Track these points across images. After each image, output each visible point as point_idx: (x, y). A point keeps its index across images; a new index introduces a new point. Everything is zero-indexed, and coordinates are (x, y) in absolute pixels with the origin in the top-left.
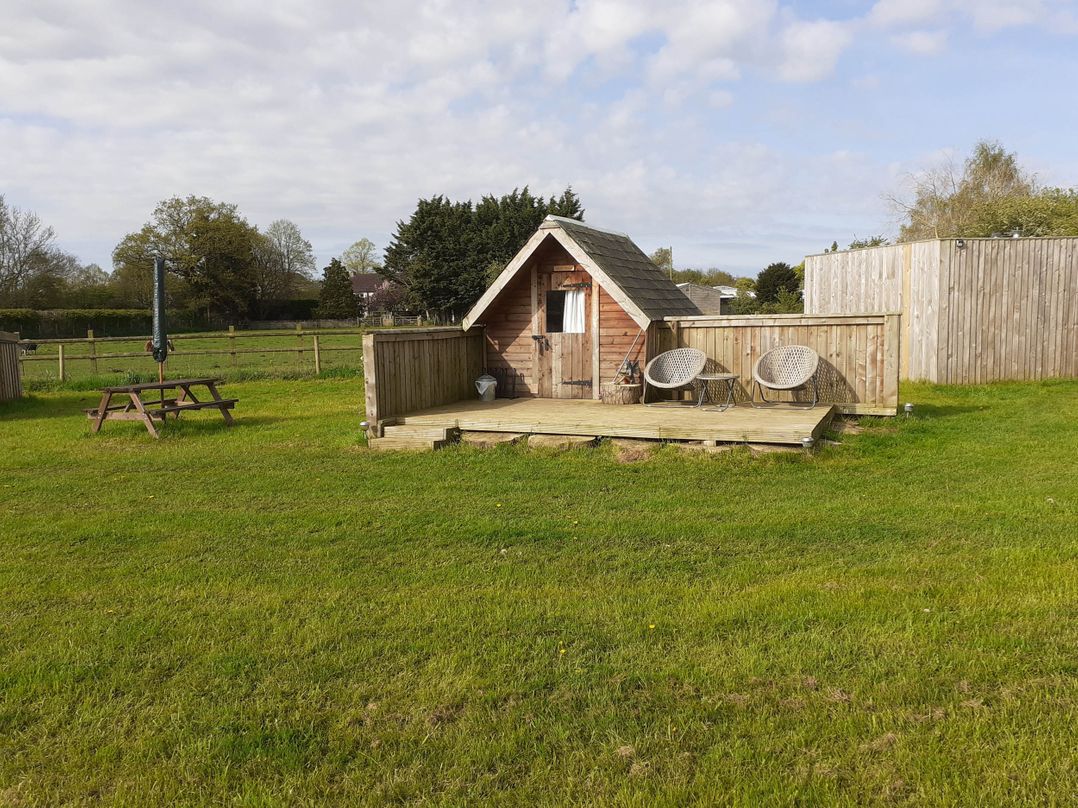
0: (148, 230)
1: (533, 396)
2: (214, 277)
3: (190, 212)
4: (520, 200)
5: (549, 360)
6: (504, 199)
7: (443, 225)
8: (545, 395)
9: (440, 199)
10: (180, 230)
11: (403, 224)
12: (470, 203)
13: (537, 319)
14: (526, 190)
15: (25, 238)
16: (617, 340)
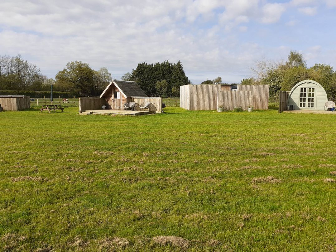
0: (65, 70)
1: (112, 109)
2: (82, 83)
3: (76, 65)
4: (166, 64)
5: (115, 103)
6: (162, 63)
7: (144, 71)
8: (114, 109)
9: (144, 63)
10: (73, 70)
11: (134, 70)
12: (153, 64)
13: (113, 96)
14: (168, 61)
15: (33, 72)
16: (124, 100)
